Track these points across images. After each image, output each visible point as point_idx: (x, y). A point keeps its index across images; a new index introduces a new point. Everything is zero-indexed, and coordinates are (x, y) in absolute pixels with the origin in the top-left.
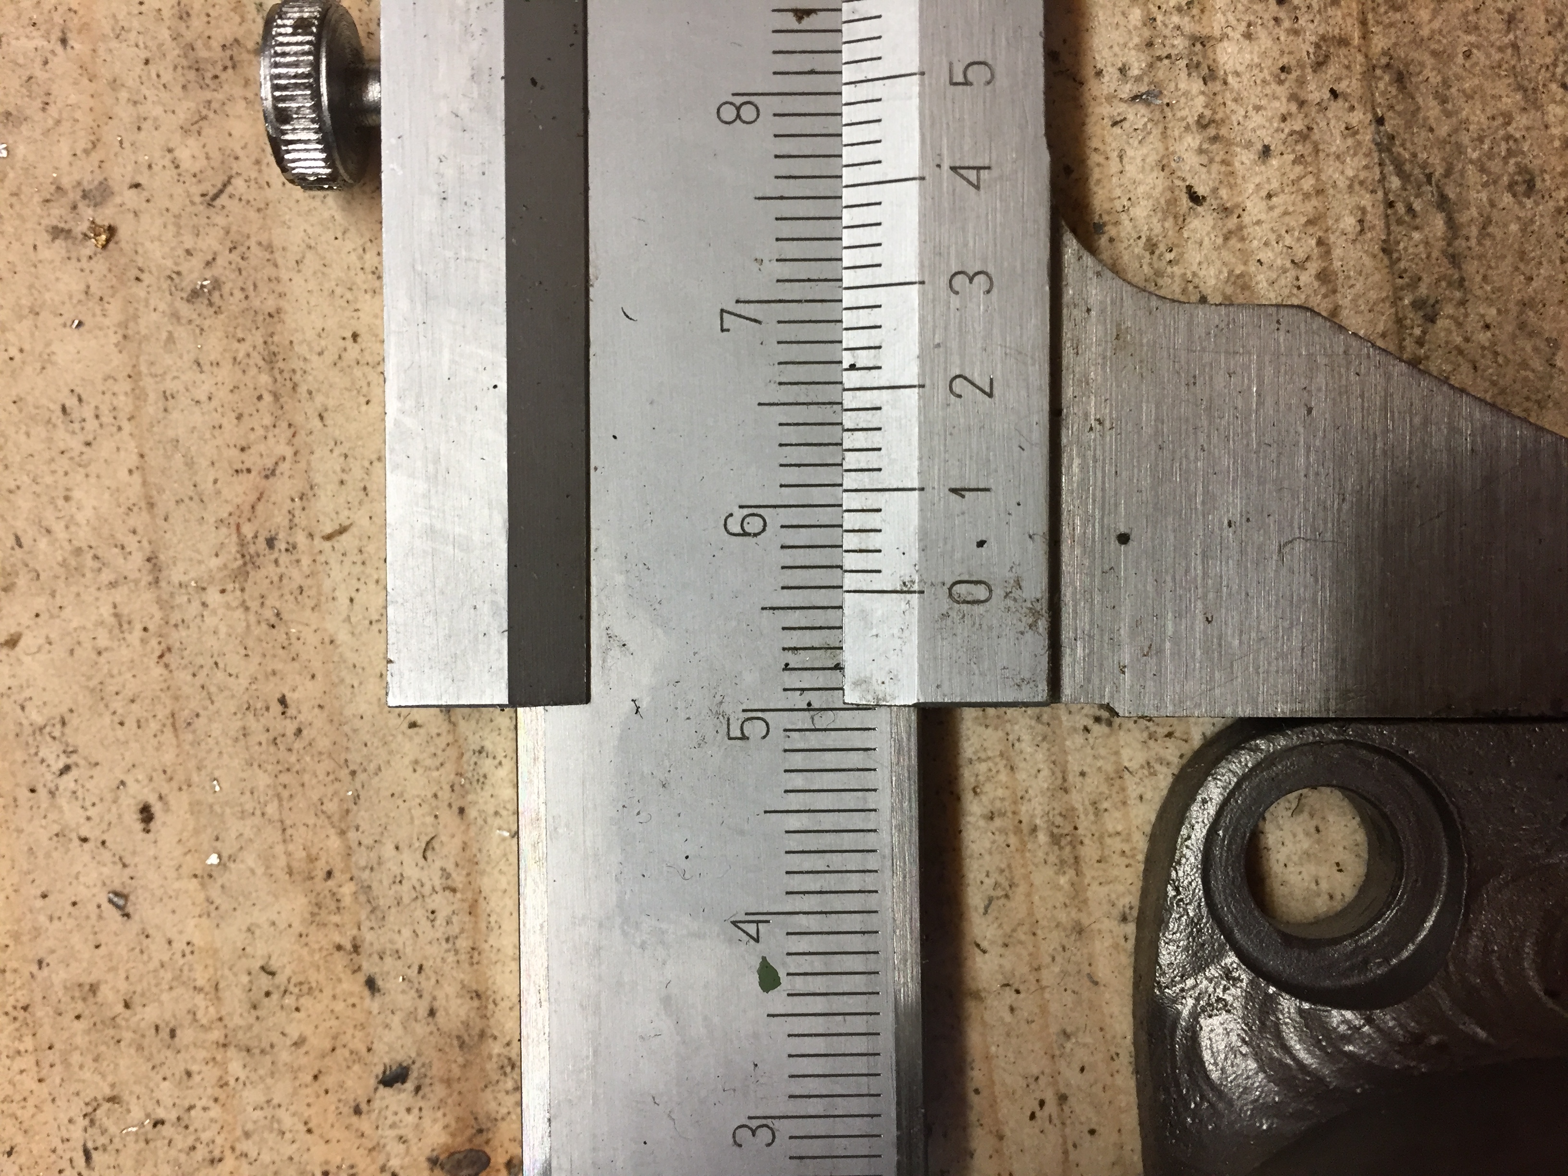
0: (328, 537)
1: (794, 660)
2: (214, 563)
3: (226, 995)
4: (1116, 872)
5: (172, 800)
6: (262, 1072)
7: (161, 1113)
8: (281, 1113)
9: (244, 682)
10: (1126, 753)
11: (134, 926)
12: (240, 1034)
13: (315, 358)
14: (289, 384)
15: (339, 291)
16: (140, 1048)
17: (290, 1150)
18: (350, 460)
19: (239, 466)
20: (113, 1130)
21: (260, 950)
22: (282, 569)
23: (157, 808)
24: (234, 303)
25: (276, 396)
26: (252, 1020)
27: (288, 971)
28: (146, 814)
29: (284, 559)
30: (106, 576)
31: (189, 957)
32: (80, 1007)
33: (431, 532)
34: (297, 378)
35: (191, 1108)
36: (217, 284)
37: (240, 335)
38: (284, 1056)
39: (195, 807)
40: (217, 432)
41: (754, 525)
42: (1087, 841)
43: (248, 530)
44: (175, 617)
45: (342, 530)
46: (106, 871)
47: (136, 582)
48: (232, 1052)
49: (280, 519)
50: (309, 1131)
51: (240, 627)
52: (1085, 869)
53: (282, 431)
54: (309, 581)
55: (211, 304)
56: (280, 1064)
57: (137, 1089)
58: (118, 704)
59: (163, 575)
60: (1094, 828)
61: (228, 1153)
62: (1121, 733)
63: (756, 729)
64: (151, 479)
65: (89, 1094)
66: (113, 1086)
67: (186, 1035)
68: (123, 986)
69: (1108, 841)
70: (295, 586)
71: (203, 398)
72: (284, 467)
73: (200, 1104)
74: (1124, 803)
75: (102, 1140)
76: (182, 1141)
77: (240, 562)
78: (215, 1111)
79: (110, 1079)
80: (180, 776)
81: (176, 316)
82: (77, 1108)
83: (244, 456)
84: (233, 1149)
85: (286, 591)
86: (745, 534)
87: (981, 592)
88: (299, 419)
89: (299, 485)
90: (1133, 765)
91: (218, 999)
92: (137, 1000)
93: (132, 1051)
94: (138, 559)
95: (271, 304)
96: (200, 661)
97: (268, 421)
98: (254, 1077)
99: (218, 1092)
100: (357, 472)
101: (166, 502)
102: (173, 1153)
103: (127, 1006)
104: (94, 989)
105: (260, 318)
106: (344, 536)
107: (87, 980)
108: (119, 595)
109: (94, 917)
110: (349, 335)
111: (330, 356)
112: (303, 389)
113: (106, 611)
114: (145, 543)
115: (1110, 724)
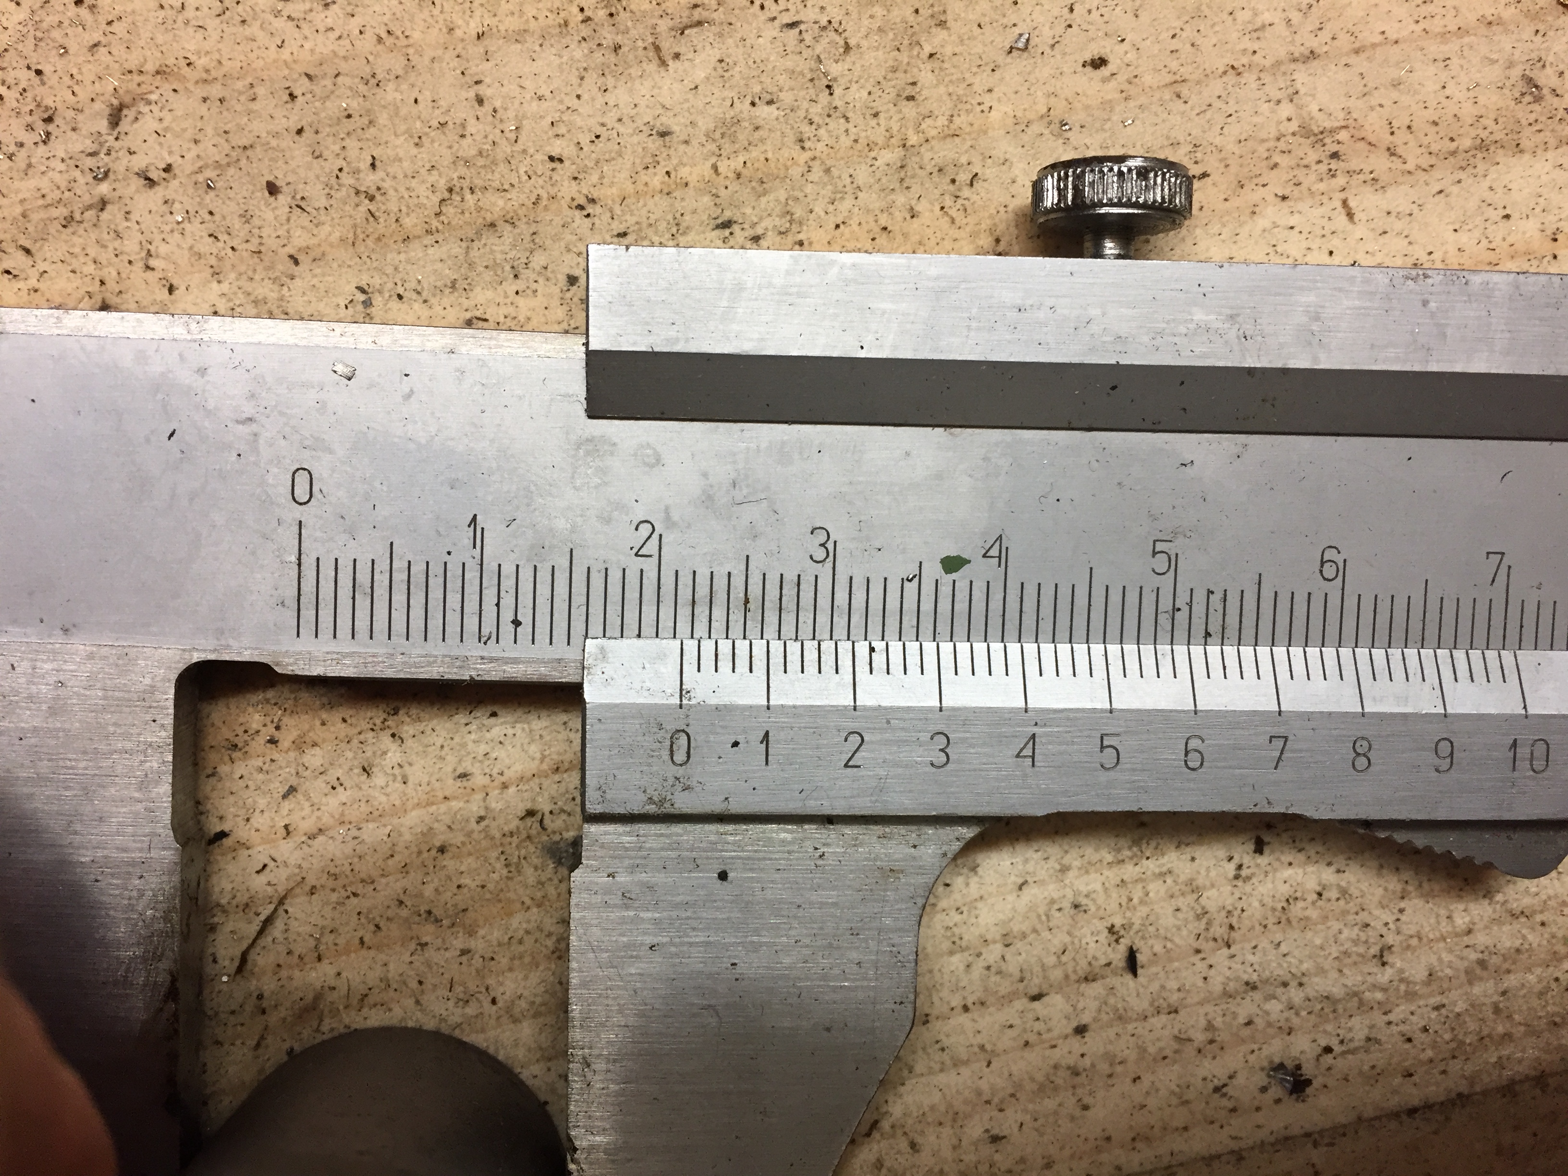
0: (1344, 204)
2: (1314, 108)
3: (949, 143)
4: (1114, 895)
5: (1113, 84)
6: (884, 180)
7: (838, 91)
8: (850, 200)
9: (1218, 141)
10: (1213, 893)
11: (1001, 59)
12: (917, 159)
13: (1486, 183)
14: (1464, 164)
15: (1541, 200)
16: (894, 70)
17: (819, 210)
18: (1408, 218)
19: (1395, 124)
20: (819, 49)
21: (989, 172)
22: (1314, 167)
23: (1105, 71)
24: (1523, 113)
25: (1453, 153)
26: (929, 168)
27: (974, 198)
28: (1099, 63)
29: (1323, 168)
30: (1296, 17)
31: (979, 108)
32: (925, 12)
34: (1470, 170)
35: (847, 119)
36: (1538, 99)
37: (1500, 120)
38: (901, 199)
39: (1108, 105)
40: (1422, 105)
42: (1137, 868)
43: (1343, 135)
44: (1267, 78)
45: (1351, 216)
46: (1046, 29)
47: (1293, 42)
48: (900, 152)
49: (1354, 164)
50: (837, 226)
51: (1263, 135)
52: (1115, 869)
53: (1425, 162)
54: (1306, 192)
55: (1523, 94)
56: (893, 197)
57: (857, 68)
58: (1189, 33)
59: (1299, 66)
60: (1149, 873)
61: (808, 155)
62: (1229, 888)
64: (1379, 50)
65: (849, 26)
66: (858, 46)
67: (909, 110)
68: (948, 50)
69: (1140, 886)
70: (1301, 178)
71: (1447, 92)
72: (1397, 163)
73: (850, 126)
74: (1172, 897)
75: (808, 37)
76: (816, 111)
77: (1316, 131)
78: (846, 142)
79: (865, 43)
80: (1133, 91)
81: (1510, 65)
82: (836, 15)
83: (1404, 128)
84: (814, 159)
85: (1296, 172)
88: (1436, 174)
89: (1384, 178)
90: (1203, 901)
91: (945, 137)
92: (936, 64)
93: (891, 63)
94: (1313, 43)
95: (1525, 143)
96: (1232, 102)
97: (1434, 148)
98: (878, 175)
99: (863, 142)
100: (1399, 225)
101: (1360, 63)
102: (805, 105)
103: (931, 55)
104: (942, 24)
105: (1515, 137)
106: (1343, 218)
107: (950, 17)
108: (1280, 28)
109: (1005, 21)
110: (1508, 211)
111: (1489, 196)
112: (1462, 175)
113: (1267, 17)
114: (1325, 48)
115: (1237, 877)
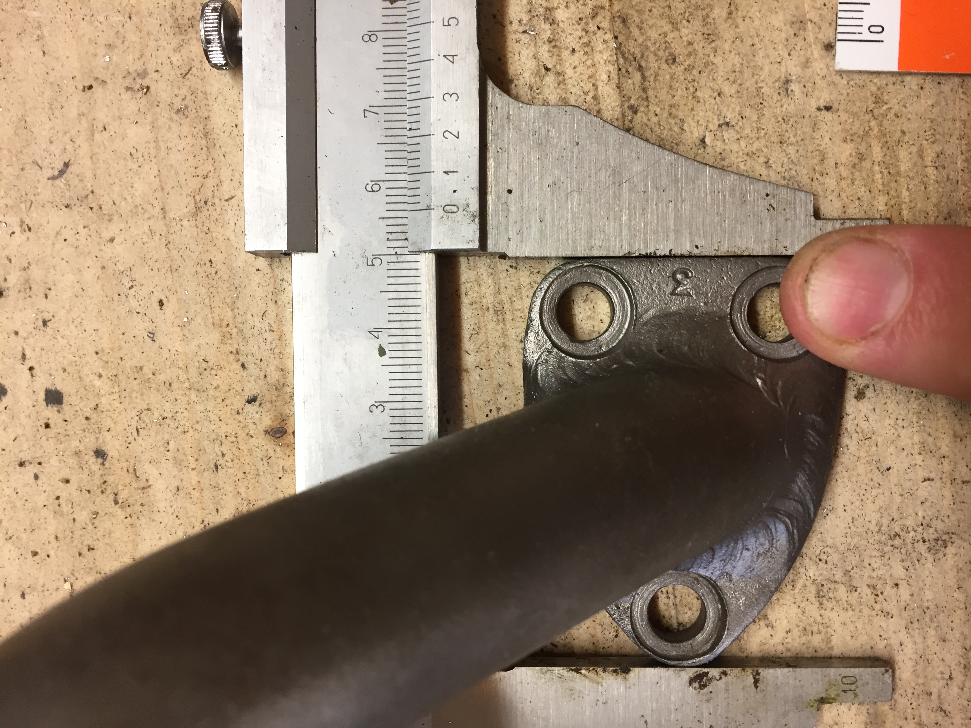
0: (227, 200)
1: (391, 237)
2: (186, 210)
3: (190, 370)
4: (518, 324)
5: (170, 298)
6: (203, 399)
7: (166, 415)
8: (210, 414)
9: (196, 254)
10: (522, 280)
11: (156, 345)
12: (195, 384)
13: (221, 134)
14: (212, 144)
15: (230, 109)
16: (158, 390)
17: (213, 427)
18: (235, 171)
19: (194, 174)
20: (148, 421)
21: (202, 354)
22: (210, 212)
23: (165, 301)
24: (192, 114)
25: (208, 149)
26: (200, 379)
27: (213, 361)
28: (161, 303)
29: (211, 208)
30: (146, 215)
31: (176, 356)
32: (136, 375)
33: (260, 188)
34: (215, 141)
35: (177, 412)
36: (186, 107)
37: (195, 126)
38: (211, 392)
39: (179, 300)
40: (186, 162)
41: (376, 188)
42: (507, 313)
43: (198, 198)
44: (172, 230)
45: (232, 198)
46: (146, 324)
47: (157, 218)
48: (192, 391)
49: (210, 194)
50: (220, 420)
51: (195, 234)
52: (507, 323)
53: (210, 161)
54: (220, 217)
55: (184, 114)
56: (210, 396)
57: (158, 406)
58: (150, 263)
59: (167, 215)
60: (510, 308)
61: (190, 429)
62: (520, 272)
63: (377, 262)
64: (162, 179)
65: (139, 407)
66: (148, 404)
67: (175, 385)
68: (152, 367)
69: (515, 312)
70: (215, 218)
71: (181, 149)
72: (210, 174)
73: (180, 411)
74: (521, 298)
75: (143, 425)
76: (173, 425)
77: (195, 210)
78: (186, 413)
79: (147, 402)
80: (173, 290)
81: (171, 119)
82: (134, 413)
83: (196, 170)
84: (192, 428)
85: (212, 221)
86: (373, 191)
87: (454, 209)
88: (216, 157)
89: (216, 181)
90: (525, 284)
91: (187, 371)
92: (157, 372)
93: (155, 391)
94: (158, 209)
95: (206, 114)
96: (180, 247)
97: (205, 157)
98: (201, 401)
99: (187, 406)
100: (237, 176)
101: (168, 188)
102: (170, 429)
103: (153, 374)
104: (141, 368)
105: (202, 119)
106: (233, 200)
107: (139, 365)
108: (151, 222)
109: (141, 342)
110: (234, 125)
111: (227, 134)
112: (217, 145)
113: (146, 228)
114: (160, 203)
115: (516, 268)
